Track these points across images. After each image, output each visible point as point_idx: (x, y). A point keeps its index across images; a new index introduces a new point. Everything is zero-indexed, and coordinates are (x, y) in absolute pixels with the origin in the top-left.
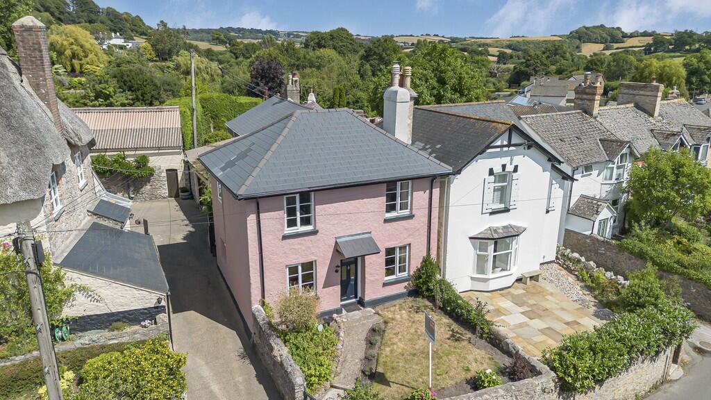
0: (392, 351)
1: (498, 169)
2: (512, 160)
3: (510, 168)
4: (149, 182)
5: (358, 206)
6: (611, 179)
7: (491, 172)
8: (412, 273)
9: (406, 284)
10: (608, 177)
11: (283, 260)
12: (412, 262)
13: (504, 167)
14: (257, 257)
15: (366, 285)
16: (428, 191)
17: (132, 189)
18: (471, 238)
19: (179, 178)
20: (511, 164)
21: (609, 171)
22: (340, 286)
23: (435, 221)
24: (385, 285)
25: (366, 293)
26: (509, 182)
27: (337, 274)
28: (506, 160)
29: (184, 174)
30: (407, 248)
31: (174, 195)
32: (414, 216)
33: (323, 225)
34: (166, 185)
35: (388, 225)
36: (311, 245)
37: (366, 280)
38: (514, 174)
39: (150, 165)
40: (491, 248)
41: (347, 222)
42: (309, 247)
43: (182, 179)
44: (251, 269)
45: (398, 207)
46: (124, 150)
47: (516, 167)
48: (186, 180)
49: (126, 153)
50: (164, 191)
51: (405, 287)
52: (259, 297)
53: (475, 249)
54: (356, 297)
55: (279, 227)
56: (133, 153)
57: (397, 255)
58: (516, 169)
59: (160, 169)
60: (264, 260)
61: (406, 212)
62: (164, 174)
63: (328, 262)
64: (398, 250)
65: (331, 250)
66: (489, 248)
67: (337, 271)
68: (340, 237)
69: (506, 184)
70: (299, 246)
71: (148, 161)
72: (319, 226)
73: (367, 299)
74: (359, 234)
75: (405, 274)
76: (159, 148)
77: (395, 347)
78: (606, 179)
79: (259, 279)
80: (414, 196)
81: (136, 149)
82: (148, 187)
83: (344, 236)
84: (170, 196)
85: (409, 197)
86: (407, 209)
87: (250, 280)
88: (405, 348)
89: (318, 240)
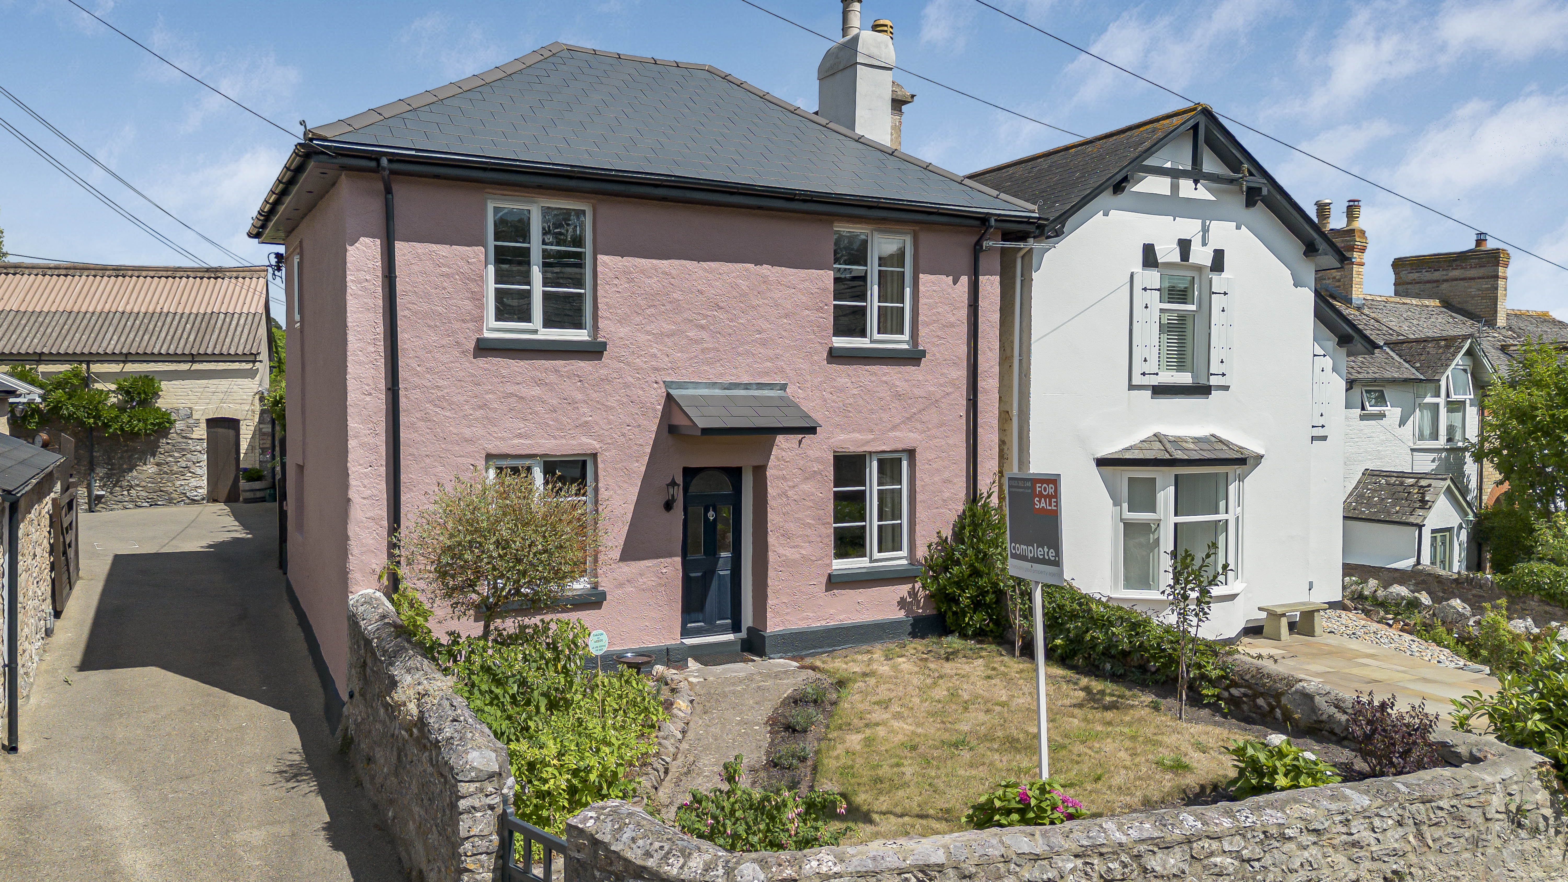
0: (869, 742)
1: (1168, 253)
2: (1205, 230)
3: (1201, 256)
4: (154, 455)
5: (744, 284)
6: (1435, 436)
7: (1149, 257)
8: (922, 552)
9: (903, 590)
10: (1427, 432)
11: (479, 431)
12: (921, 514)
13: (1185, 246)
14: (379, 401)
15: (771, 573)
16: (964, 280)
17: (101, 472)
18: (1102, 462)
19: (244, 446)
20: (1204, 244)
21: (1427, 414)
22: (678, 560)
23: (989, 384)
24: (835, 582)
25: (771, 602)
26: (1200, 306)
27: (668, 515)
28: (1189, 228)
29: (258, 433)
30: (905, 464)
31: (224, 492)
32: (923, 353)
33: (623, 331)
34: (204, 464)
35: (845, 374)
36: (579, 396)
37: (771, 554)
38: (1215, 278)
39: (162, 404)
40: (1166, 496)
41: (704, 335)
42: (573, 402)
43: (251, 447)
44: (352, 443)
45: (873, 320)
46: (90, 358)
47: (1219, 256)
48: (263, 451)
49: (96, 368)
50: (194, 482)
51: (902, 603)
52: (379, 561)
53: (1117, 503)
54: (736, 627)
55: (468, 305)
56: (115, 368)
57: (873, 487)
58: (1218, 262)
59: (190, 416)
60: (403, 419)
61: (900, 342)
62: (201, 432)
63: (641, 467)
64: (873, 469)
65: (653, 426)
66: (1161, 496)
67: (668, 506)
68: (681, 385)
69: (1193, 307)
70: (536, 391)
71: (156, 395)
72: (609, 329)
73: (774, 626)
74: (747, 386)
75: (898, 559)
76: (193, 358)
77: (881, 731)
78: (1421, 437)
79: (381, 488)
80: (922, 288)
81: (126, 358)
82: (150, 468)
83: (696, 385)
84: (212, 498)
85: (908, 291)
86: (902, 332)
87: (346, 486)
88: (919, 730)
89: (606, 380)
